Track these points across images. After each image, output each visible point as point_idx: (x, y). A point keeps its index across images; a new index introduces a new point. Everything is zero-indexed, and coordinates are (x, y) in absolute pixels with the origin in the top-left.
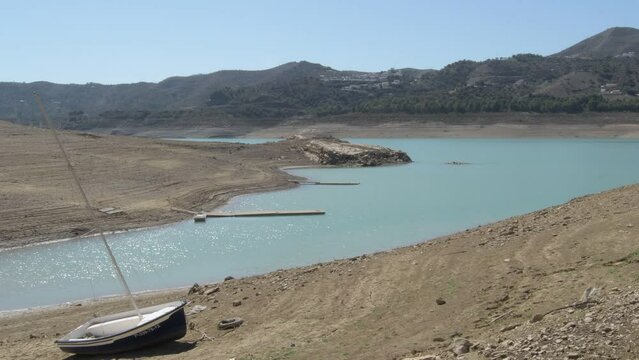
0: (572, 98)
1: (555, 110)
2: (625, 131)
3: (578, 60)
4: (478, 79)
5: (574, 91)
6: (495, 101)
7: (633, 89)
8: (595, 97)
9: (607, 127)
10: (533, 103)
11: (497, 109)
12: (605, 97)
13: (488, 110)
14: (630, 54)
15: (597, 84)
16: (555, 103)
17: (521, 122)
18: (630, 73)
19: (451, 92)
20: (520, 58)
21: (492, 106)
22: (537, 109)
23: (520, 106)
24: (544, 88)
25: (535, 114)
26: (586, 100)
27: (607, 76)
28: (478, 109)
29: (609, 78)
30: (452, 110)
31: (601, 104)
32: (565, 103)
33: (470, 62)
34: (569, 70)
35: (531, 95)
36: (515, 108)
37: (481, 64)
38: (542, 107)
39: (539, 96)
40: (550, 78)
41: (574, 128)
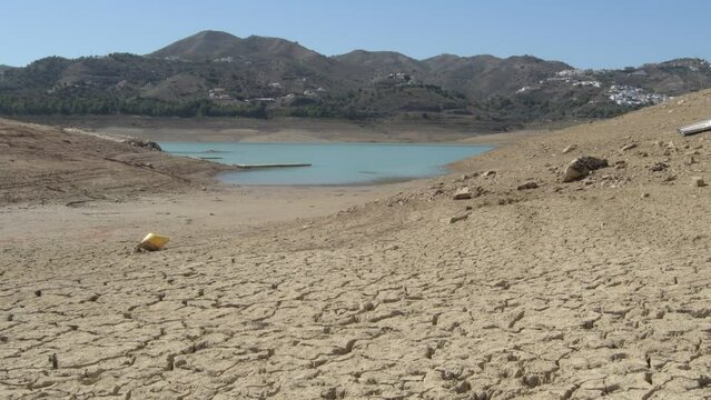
0: (182, 103)
1: (169, 114)
2: (242, 136)
3: (179, 62)
4: (75, 79)
5: (183, 95)
6: (102, 103)
7: (240, 94)
8: (207, 102)
9: (224, 131)
10: (143, 106)
11: (104, 111)
12: (215, 102)
13: (96, 112)
14: (229, 59)
15: (205, 88)
16: (167, 107)
17: (134, 125)
18: (235, 78)
19: (50, 91)
20: (117, 57)
21: (100, 108)
22: (148, 112)
23: (131, 109)
24: (149, 91)
25: (148, 117)
26: (198, 105)
27: (213, 81)
28: (84, 112)
29: (216, 82)
30: (56, 111)
31: (214, 109)
32: (176, 107)
33: (62, 60)
34: (170, 73)
35: (139, 98)
36: (125, 111)
37: (73, 61)
38: (154, 111)
39: (149, 99)
40: (154, 80)
41: (191, 132)
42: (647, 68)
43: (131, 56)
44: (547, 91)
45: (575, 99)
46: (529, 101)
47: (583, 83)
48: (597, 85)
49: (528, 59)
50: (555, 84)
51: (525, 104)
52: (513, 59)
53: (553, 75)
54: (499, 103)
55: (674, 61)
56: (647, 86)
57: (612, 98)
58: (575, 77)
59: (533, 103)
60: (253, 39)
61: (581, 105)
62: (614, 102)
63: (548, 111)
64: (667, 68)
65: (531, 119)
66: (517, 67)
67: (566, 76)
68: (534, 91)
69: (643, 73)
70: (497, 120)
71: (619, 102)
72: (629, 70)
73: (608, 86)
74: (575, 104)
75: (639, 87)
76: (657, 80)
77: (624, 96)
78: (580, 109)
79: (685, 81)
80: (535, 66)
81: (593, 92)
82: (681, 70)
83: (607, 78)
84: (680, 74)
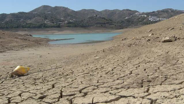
0: (38, 24)
1: (34, 27)
2: (54, 32)
3: (37, 14)
4: (9, 19)
5: (38, 22)
6: (17, 25)
7: (53, 22)
8: (44, 24)
9: (49, 31)
10: (28, 25)
11: (18, 27)
12: (47, 24)
13: (15, 28)
14: (50, 13)
15: (44, 20)
16: (34, 25)
17: (25, 31)
18: (52, 17)
19: (3, 23)
20: (20, 13)
21: (16, 26)
22: (29, 27)
23: (24, 27)
24: (29, 22)
25: (29, 28)
26: (42, 25)
27: (46, 18)
28: (12, 28)
29: (47, 19)
30: (4, 28)
31: (46, 26)
32: (36, 26)
33: (6, 14)
34: (34, 17)
35: (26, 24)
36: (23, 27)
37: (9, 14)
38: (31, 27)
39: (29, 24)
40: (30, 19)
41: (40, 32)
42: (158, 11)
43: (24, 12)
44: (133, 18)
45: (140, 20)
46: (128, 21)
47: (142, 16)
48: (146, 16)
49: (127, 10)
50: (135, 16)
51: (127, 21)
52: (124, 10)
53: (134, 14)
54: (120, 22)
55: (165, 9)
56: (159, 16)
57: (150, 19)
58: (140, 14)
59: (129, 21)
60: (56, 7)
61: (142, 21)
62: (150, 20)
63: (133, 23)
64: (163, 11)
65: (129, 25)
66: (125, 12)
67: (138, 14)
68: (129, 18)
69: (157, 12)
70: (120, 26)
71: (151, 20)
72: (154, 12)
73: (149, 16)
74: (140, 21)
75: (156, 16)
76: (161, 14)
77: (153, 19)
78: (142, 22)
79: (168, 14)
80: (129, 12)
81: (144, 18)
82: (167, 12)
83: (148, 14)
84: (167, 13)
